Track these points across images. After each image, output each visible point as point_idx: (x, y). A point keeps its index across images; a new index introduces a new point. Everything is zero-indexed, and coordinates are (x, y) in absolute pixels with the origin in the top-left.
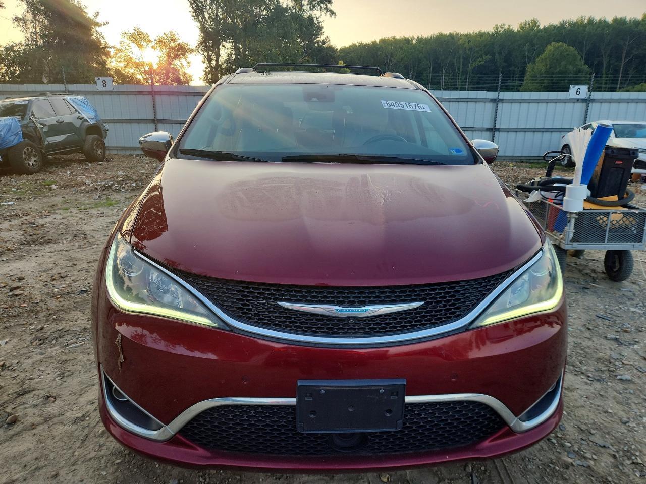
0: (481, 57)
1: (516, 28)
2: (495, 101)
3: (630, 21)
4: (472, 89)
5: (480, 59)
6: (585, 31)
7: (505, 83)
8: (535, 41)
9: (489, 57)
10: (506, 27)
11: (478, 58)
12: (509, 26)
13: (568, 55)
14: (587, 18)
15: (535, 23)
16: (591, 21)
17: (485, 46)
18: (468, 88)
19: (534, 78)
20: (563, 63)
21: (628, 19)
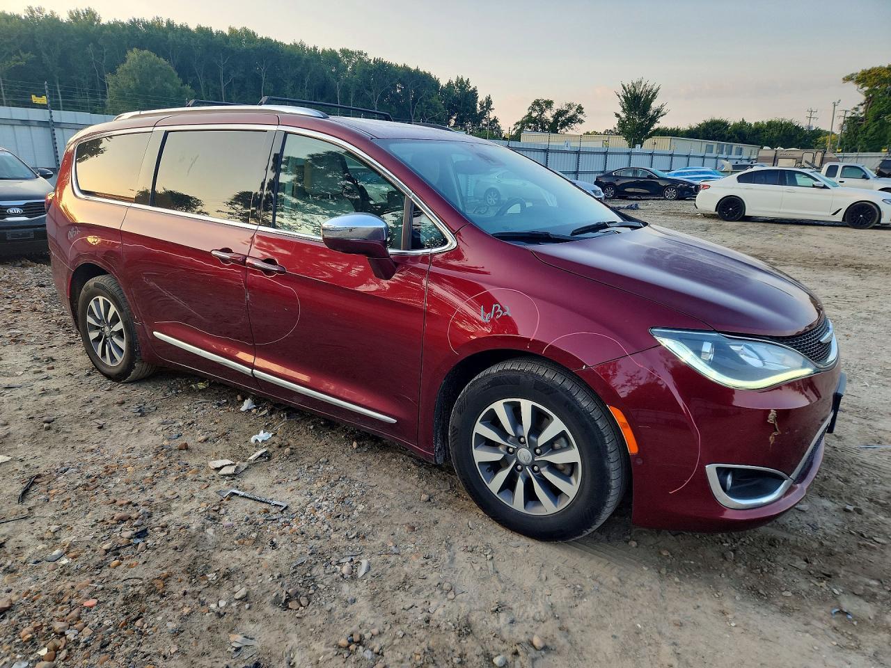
0: (17, 53)
1: (64, 17)
2: (49, 125)
3: (217, 33)
4: (15, 104)
5: (15, 58)
6: (167, 37)
7: (70, 98)
8: (101, 42)
9: (29, 56)
10: (48, 13)
11: (11, 54)
12: (52, 12)
13: (160, 68)
14: (165, 21)
15: (91, 15)
16: (170, 25)
17: (19, 37)
18: (7, 101)
19: (121, 95)
20: (158, 78)
21: (214, 31)
